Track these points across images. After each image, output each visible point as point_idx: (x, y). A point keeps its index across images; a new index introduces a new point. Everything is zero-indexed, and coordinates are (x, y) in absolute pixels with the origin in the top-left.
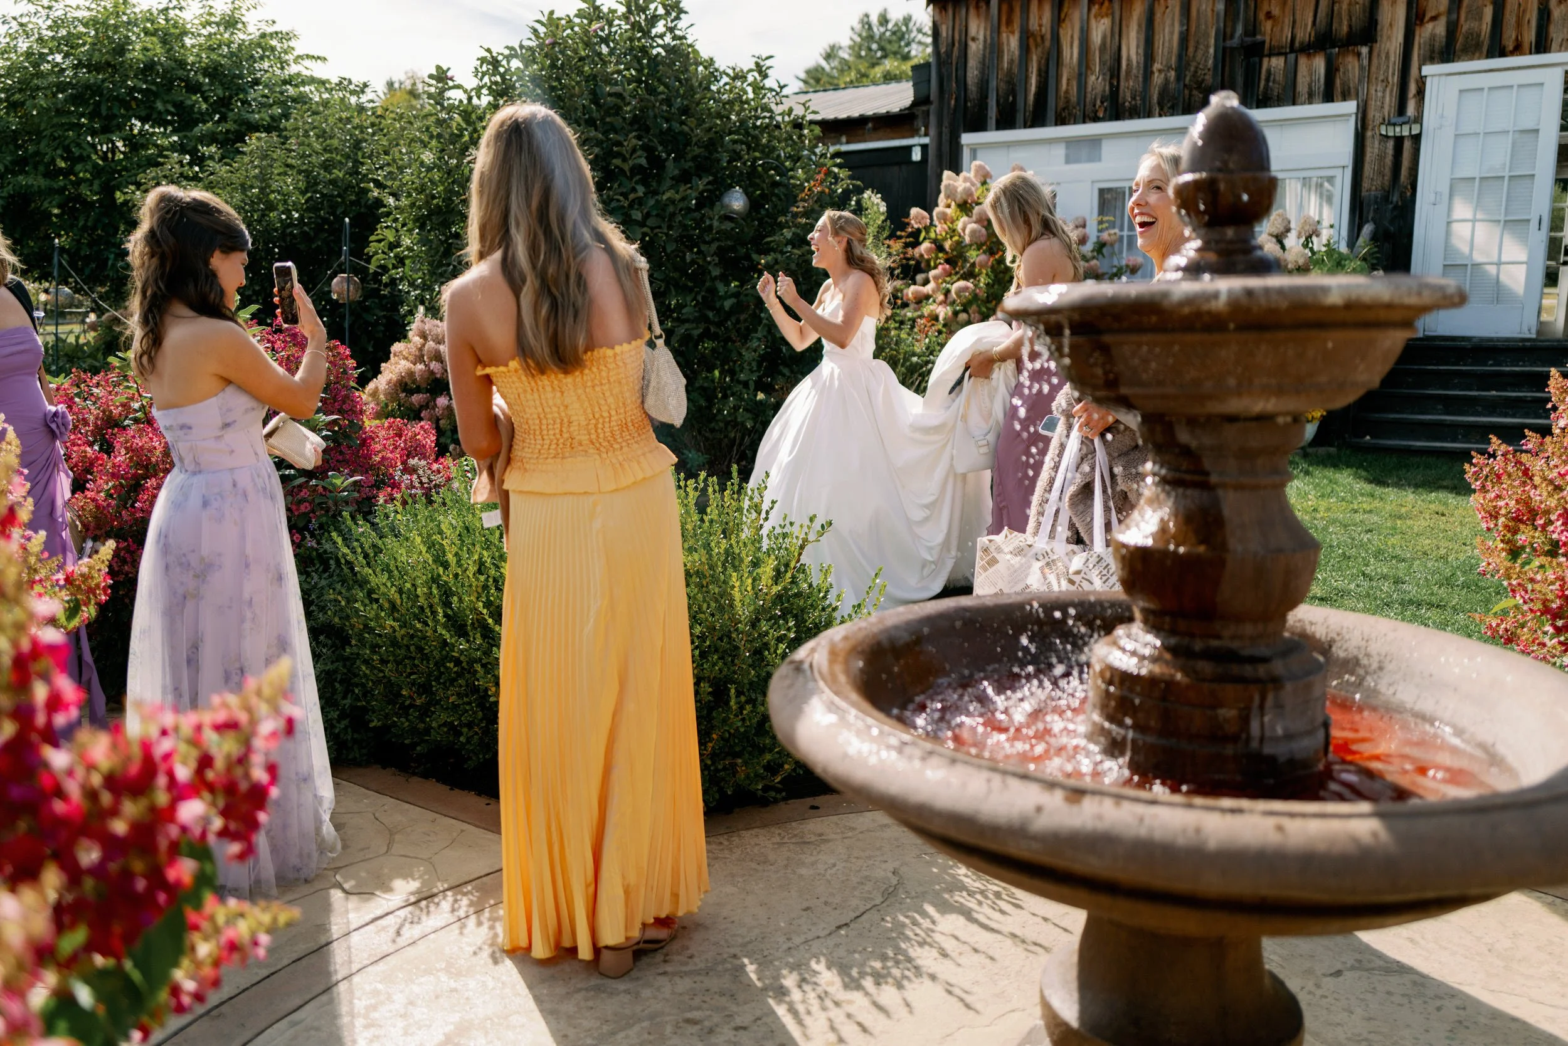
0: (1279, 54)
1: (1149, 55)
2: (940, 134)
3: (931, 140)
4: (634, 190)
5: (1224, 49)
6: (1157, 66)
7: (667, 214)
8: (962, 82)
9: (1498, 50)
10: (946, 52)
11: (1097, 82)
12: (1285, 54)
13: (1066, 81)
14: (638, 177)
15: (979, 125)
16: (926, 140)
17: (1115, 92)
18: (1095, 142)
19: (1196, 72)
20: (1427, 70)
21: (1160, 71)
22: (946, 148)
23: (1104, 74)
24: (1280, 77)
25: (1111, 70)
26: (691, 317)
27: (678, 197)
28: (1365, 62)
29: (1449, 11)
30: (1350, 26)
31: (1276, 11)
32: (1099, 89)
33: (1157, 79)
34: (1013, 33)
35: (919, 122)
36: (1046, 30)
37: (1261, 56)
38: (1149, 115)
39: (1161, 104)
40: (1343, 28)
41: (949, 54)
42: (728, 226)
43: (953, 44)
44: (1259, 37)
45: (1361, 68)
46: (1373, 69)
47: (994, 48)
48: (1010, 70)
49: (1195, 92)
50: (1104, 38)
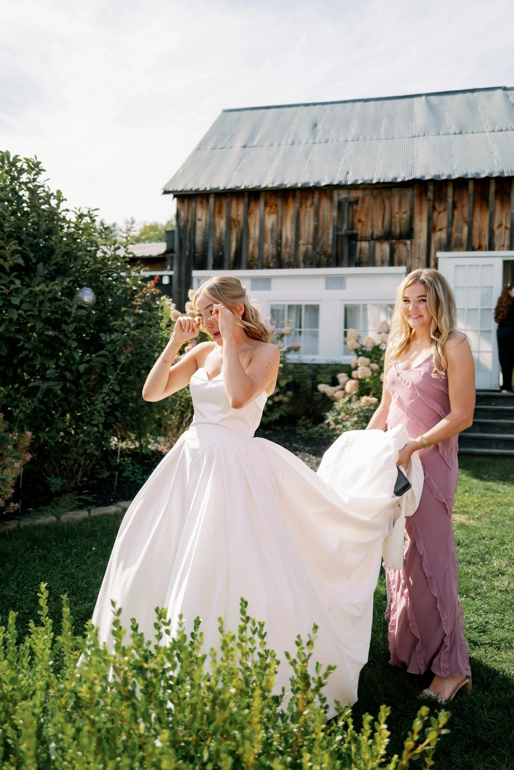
0: (366, 240)
1: (298, 236)
2: (180, 270)
3: (175, 273)
4: (12, 282)
5: (338, 236)
6: (302, 242)
7: (38, 301)
8: (193, 243)
9: (471, 248)
10: (183, 226)
11: (269, 248)
12: (369, 241)
13: (252, 246)
14: (15, 274)
15: (202, 266)
16: (171, 273)
17: (279, 254)
18: (268, 280)
19: (323, 246)
20: (439, 254)
21: (304, 244)
22: (183, 278)
23: (273, 244)
24: (366, 252)
25: (277, 242)
26: (52, 377)
27: (47, 289)
28: (409, 248)
29: (448, 227)
30: (400, 230)
31: (363, 219)
32: (270, 252)
33: (302, 249)
34: (221, 218)
35: (169, 262)
36: (241, 218)
37: (356, 240)
38: (298, 267)
39: (304, 261)
40: (397, 231)
41: (185, 226)
42: (83, 312)
43: (187, 222)
44: (355, 231)
45: (407, 251)
46: (413, 252)
47: (211, 226)
48: (220, 238)
49: (323, 257)
50: (273, 225)
